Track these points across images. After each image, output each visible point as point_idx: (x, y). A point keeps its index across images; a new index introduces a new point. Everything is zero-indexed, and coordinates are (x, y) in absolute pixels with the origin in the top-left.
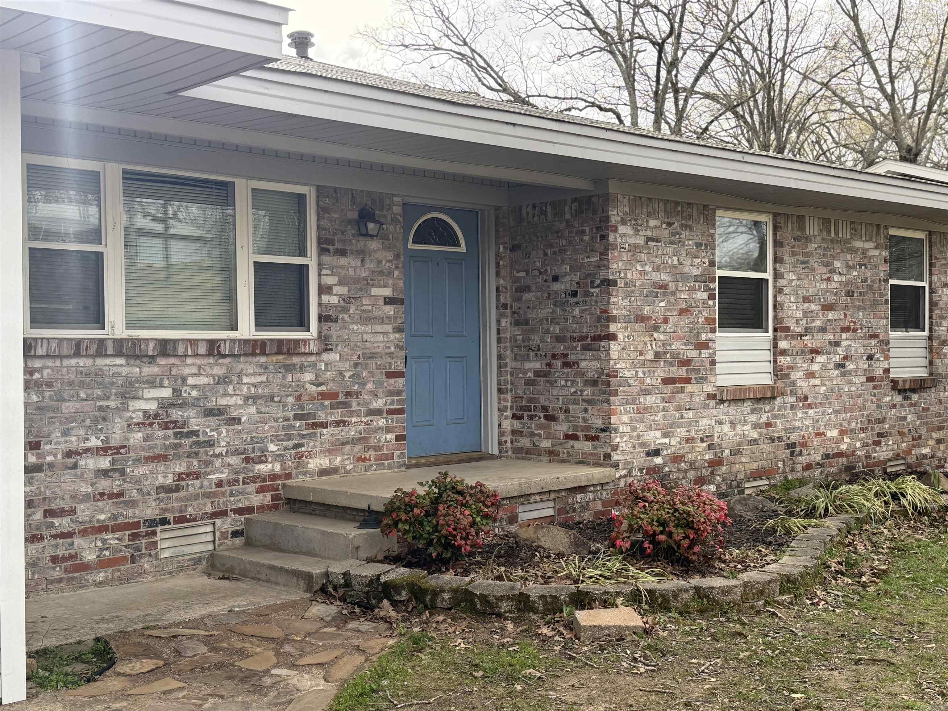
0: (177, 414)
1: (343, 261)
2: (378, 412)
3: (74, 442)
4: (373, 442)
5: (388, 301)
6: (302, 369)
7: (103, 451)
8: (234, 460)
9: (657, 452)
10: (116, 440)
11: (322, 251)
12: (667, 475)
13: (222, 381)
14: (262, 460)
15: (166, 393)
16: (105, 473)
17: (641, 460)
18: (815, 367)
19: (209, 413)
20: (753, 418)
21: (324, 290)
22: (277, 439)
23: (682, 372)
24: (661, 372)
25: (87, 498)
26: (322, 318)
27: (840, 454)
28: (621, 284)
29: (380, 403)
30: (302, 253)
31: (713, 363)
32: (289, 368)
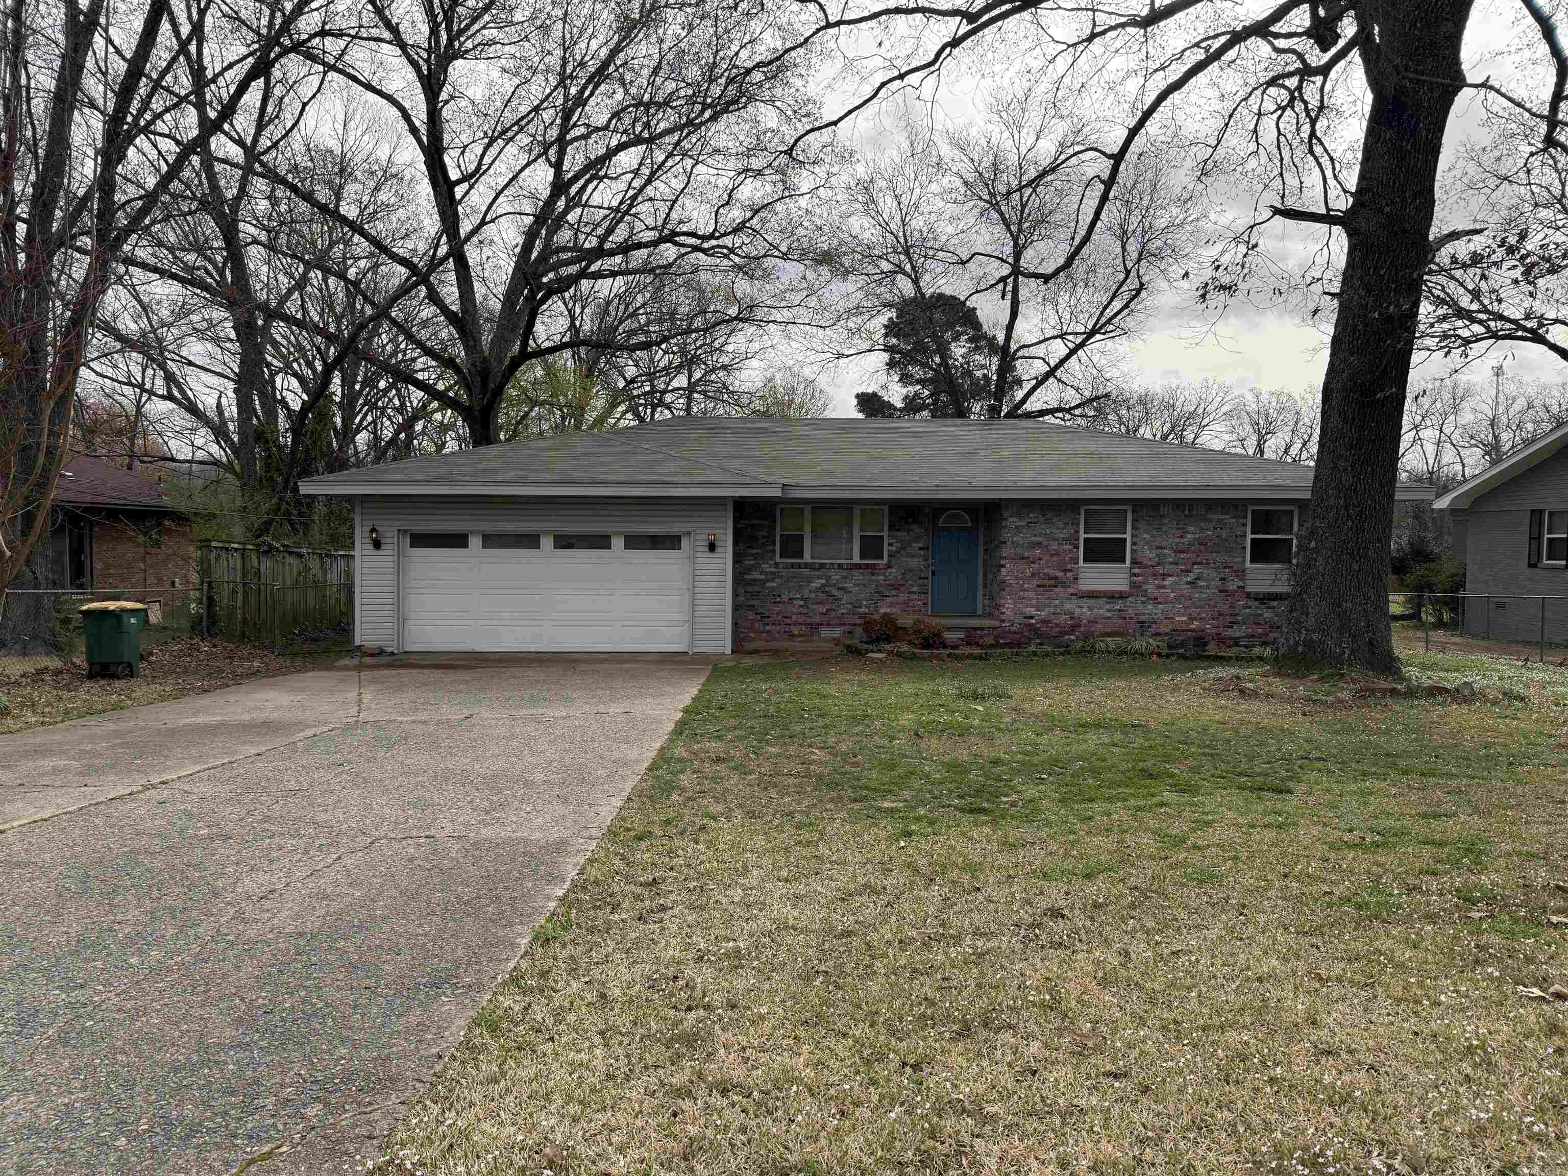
0: (827, 589)
1: (899, 534)
2: (915, 593)
3: (792, 596)
4: (911, 604)
5: (920, 549)
6: (878, 574)
7: (802, 599)
8: (849, 606)
9: (1032, 618)
10: (806, 596)
11: (890, 530)
12: (1039, 629)
13: (845, 578)
14: (860, 607)
15: (824, 581)
16: (801, 606)
17: (1020, 619)
18: (1166, 583)
19: (839, 589)
20: (1108, 607)
21: (890, 545)
22: (867, 600)
23: (1053, 582)
24: (1035, 582)
25: (796, 614)
26: (890, 556)
27: (1190, 630)
28: (1009, 543)
29: (915, 589)
30: (882, 531)
31: (1076, 579)
32: (873, 574)
